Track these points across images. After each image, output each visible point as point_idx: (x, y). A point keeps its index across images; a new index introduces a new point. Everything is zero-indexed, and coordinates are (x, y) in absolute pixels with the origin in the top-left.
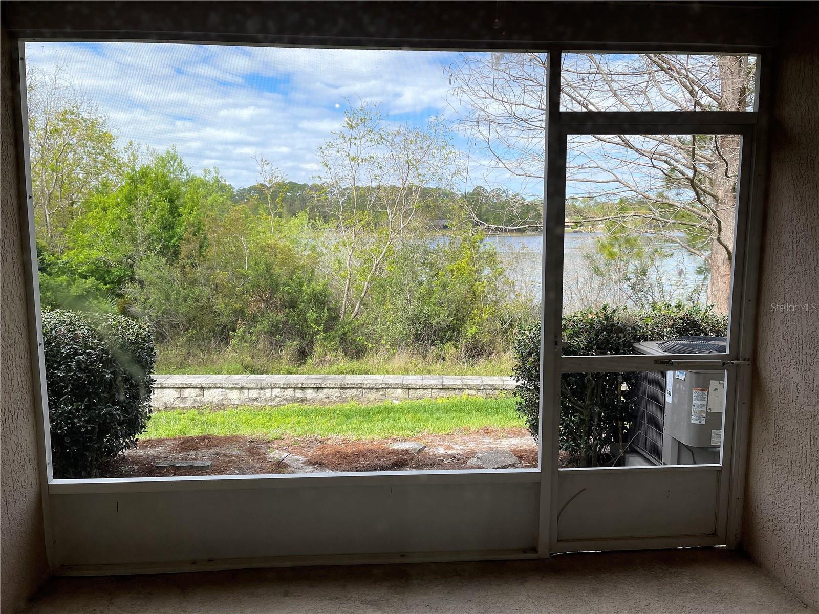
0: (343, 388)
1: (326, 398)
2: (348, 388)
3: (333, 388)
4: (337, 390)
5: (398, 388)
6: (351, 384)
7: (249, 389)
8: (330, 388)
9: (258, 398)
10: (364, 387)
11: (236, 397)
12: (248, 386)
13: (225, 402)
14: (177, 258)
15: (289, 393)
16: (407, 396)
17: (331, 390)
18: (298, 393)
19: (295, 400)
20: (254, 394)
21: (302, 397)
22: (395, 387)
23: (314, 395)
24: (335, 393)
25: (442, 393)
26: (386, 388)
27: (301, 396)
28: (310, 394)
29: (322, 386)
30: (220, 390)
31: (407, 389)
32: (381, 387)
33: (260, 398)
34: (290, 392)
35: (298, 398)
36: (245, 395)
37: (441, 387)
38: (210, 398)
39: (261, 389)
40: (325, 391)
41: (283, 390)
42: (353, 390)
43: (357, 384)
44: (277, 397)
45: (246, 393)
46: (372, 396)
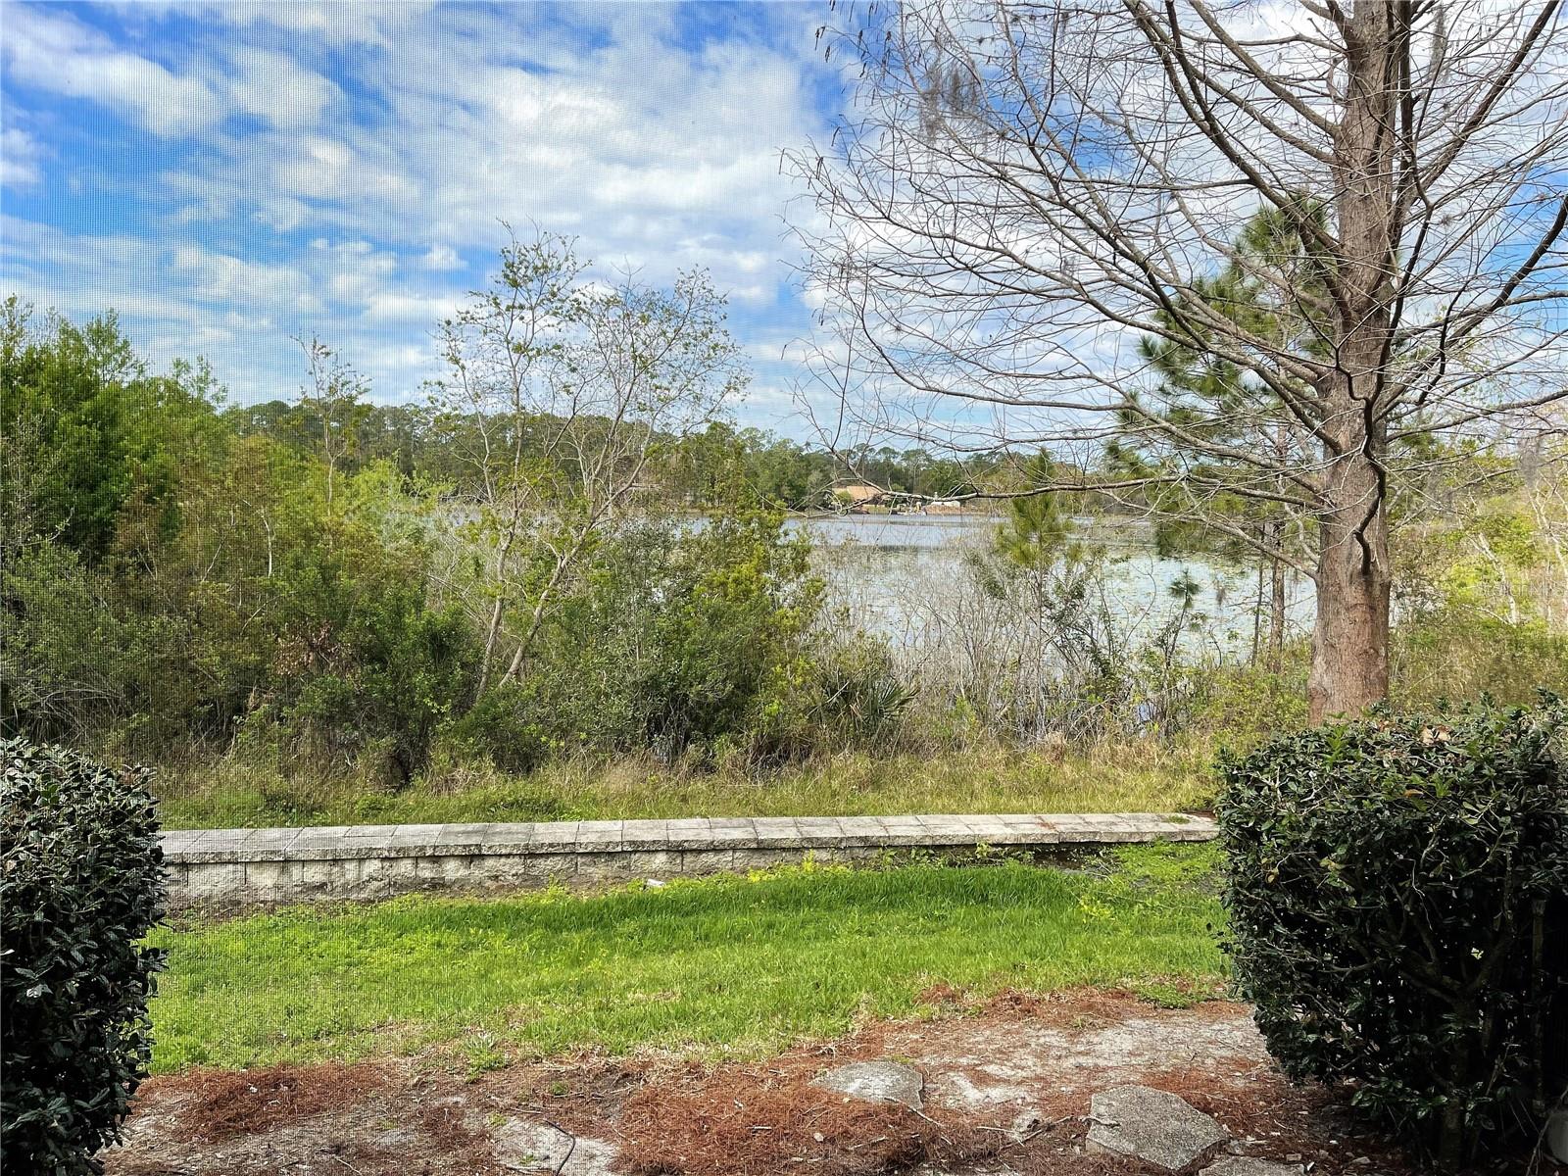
0: (532, 855)
1: (490, 878)
2: (541, 855)
3: (508, 856)
4: (517, 859)
5: (657, 851)
6: (551, 845)
7: (304, 862)
8: (501, 856)
9: (325, 884)
10: (581, 851)
11: (270, 883)
12: (301, 856)
13: (241, 896)
14: (105, 551)
15: (403, 870)
16: (679, 869)
17: (503, 860)
18: (423, 869)
19: (417, 885)
20: (314, 874)
21: (433, 878)
22: (652, 848)
23: (463, 872)
24: (512, 866)
25: (758, 860)
26: (631, 852)
27: (432, 875)
28: (452, 870)
29: (483, 852)
30: (231, 867)
31: (678, 851)
32: (619, 849)
33: (332, 883)
34: (405, 868)
35: (424, 881)
36: (295, 878)
37: (755, 846)
38: (204, 888)
39: (335, 861)
40: (490, 863)
41: (387, 864)
42: (556, 858)
43: (565, 845)
44: (372, 878)
45: (295, 872)
46: (598, 871)
